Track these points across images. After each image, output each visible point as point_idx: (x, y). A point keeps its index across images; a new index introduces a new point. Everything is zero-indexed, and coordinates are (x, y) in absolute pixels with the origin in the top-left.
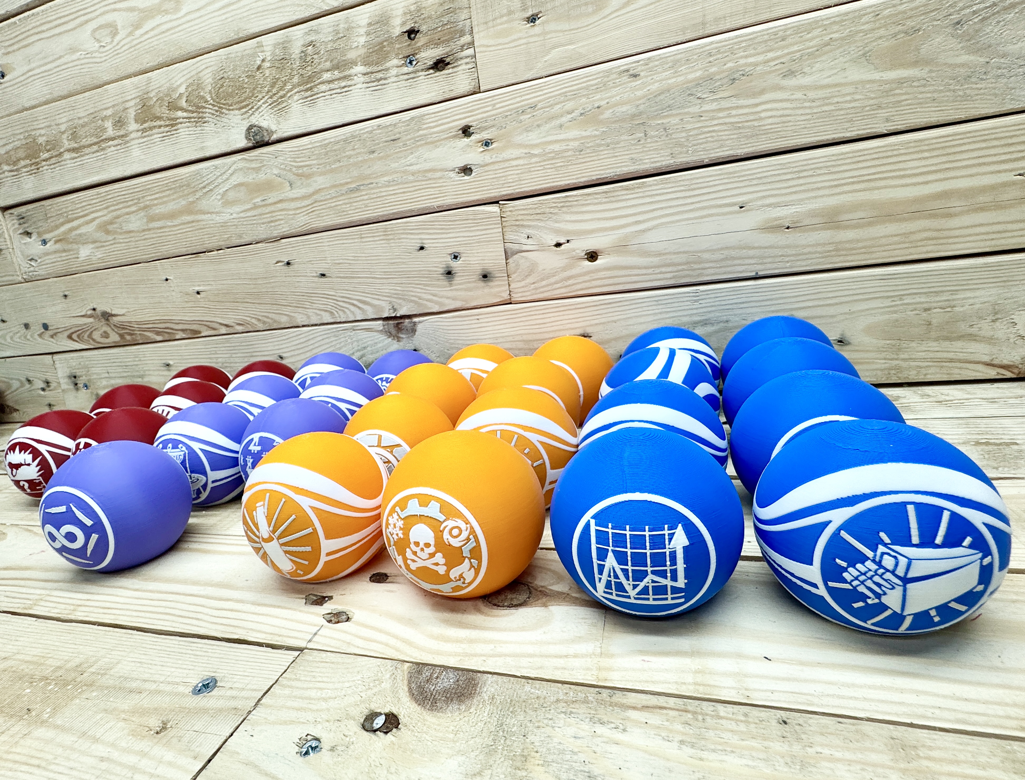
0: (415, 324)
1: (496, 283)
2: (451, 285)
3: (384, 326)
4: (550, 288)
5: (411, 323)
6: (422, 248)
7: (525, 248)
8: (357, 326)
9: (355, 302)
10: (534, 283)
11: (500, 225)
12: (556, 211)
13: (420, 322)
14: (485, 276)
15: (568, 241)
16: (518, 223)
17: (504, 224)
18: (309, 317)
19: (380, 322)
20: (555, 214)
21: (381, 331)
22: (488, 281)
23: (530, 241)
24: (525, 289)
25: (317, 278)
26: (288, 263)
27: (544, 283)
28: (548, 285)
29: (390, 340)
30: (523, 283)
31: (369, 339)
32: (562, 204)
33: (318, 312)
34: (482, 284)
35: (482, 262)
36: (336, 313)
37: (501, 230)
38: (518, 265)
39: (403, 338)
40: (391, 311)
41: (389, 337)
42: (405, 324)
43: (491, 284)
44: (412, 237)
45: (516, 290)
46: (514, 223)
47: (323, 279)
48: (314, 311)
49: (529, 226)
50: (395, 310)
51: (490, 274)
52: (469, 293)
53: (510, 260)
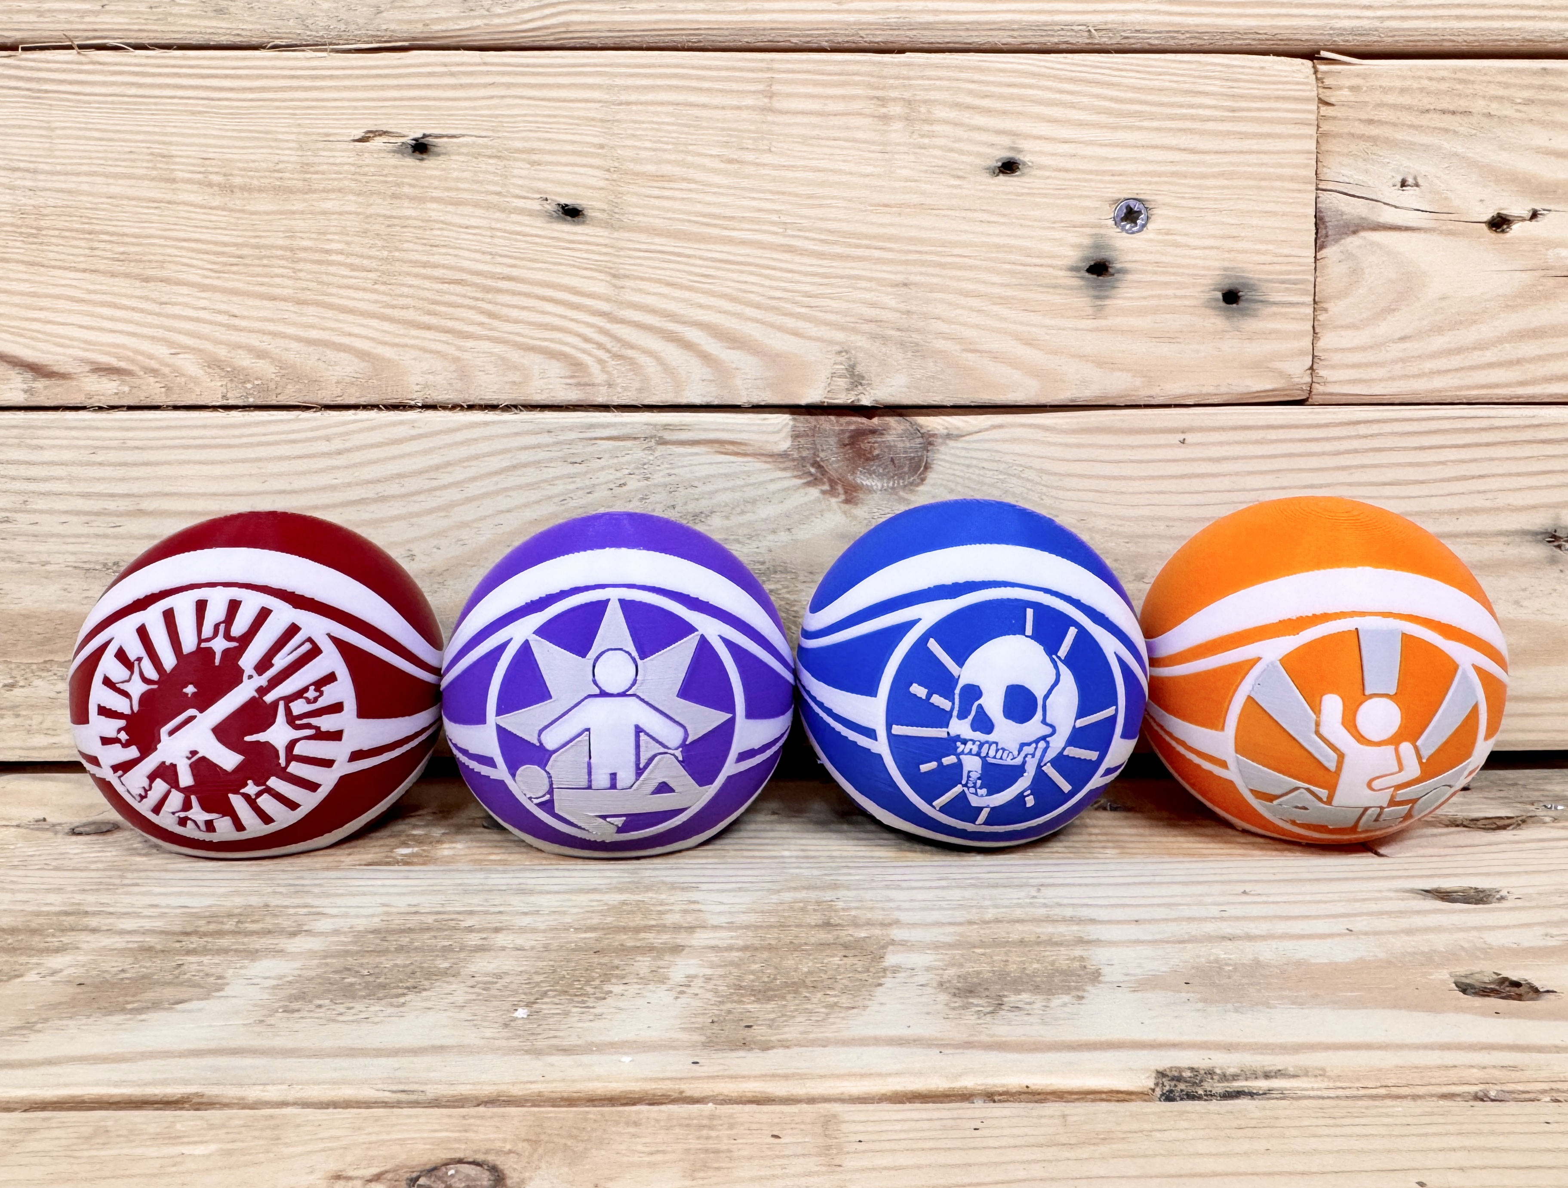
0: (928, 441)
1: (1271, 325)
2: (1099, 311)
3: (796, 436)
4: (1456, 361)
5: (911, 436)
6: (1009, 167)
7: (1388, 216)
8: (680, 428)
9: (693, 335)
10: (1403, 339)
11: (1312, 131)
12: (1508, 111)
13: (949, 436)
14: (1231, 297)
15: (1534, 215)
16: (1374, 131)
17: (1325, 127)
18: (463, 374)
19: (784, 420)
20: (1502, 120)
21: (784, 455)
22: (1245, 313)
23: (1409, 197)
24: (1369, 356)
25: (540, 222)
26: (421, 148)
27: (1439, 342)
28: (1449, 352)
29: (814, 493)
30: (1362, 337)
31: (721, 484)
32: (1526, 94)
33: (515, 356)
34: (1215, 321)
35: (1229, 244)
36: (595, 369)
37: (1312, 145)
38: (1356, 272)
39: (870, 490)
40: (843, 383)
41: (814, 482)
42: (890, 438)
43: (1251, 325)
44: (979, 120)
45: (1336, 358)
46: (1361, 129)
47: (567, 229)
48: (498, 349)
49: (1411, 147)
50: (857, 380)
51: (1251, 287)
52: (1165, 349)
53: (1331, 252)
